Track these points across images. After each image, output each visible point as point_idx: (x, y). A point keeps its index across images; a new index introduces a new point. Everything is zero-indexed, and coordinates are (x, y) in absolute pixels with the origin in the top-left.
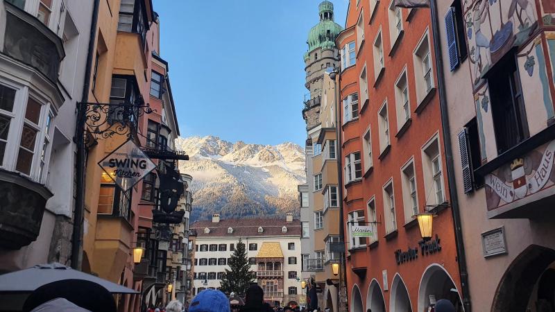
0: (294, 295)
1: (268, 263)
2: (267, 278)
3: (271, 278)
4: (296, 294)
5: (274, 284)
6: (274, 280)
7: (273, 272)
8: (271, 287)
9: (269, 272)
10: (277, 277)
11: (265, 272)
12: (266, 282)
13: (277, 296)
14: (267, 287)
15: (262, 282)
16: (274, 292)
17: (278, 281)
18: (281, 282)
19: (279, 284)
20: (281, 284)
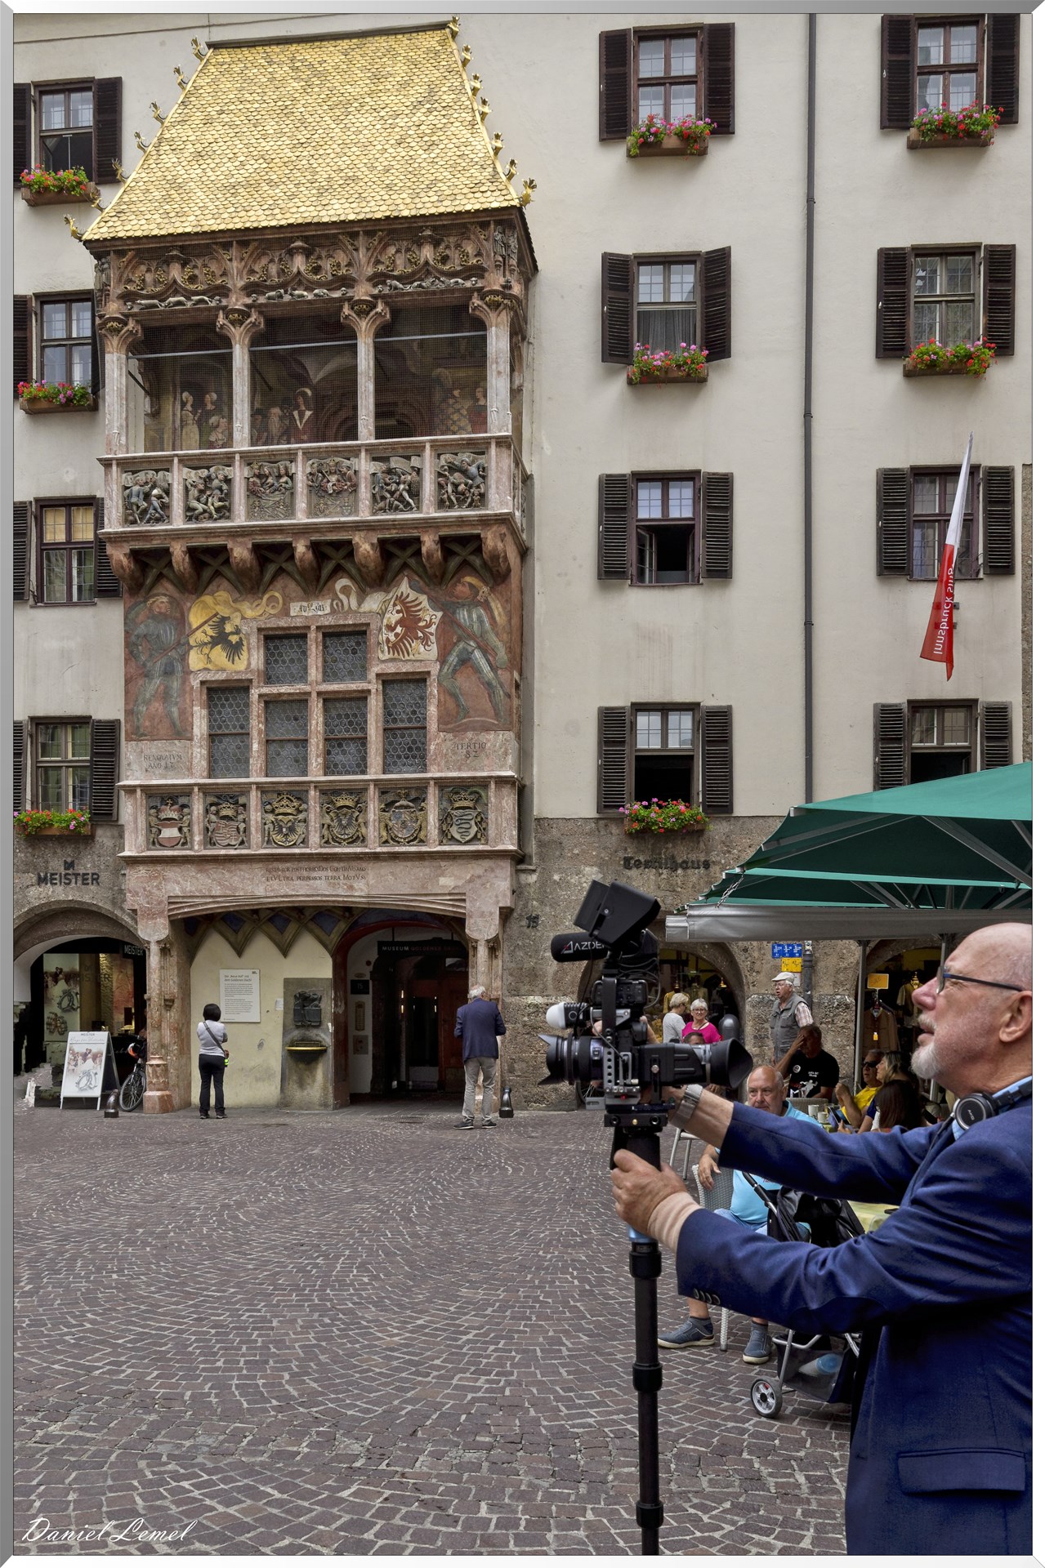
2: (273, 557)
3: (337, 559)
5: (382, 662)
6: (373, 602)
7: (365, 466)
8: (328, 700)
9: (301, 470)
10: (429, 542)
11: (239, 474)
12: (254, 640)
13: (415, 839)
14: (269, 702)
15: (199, 636)
16: (374, 772)
17: (431, 616)
18: (483, 633)
19: (453, 659)
20: (483, 663)
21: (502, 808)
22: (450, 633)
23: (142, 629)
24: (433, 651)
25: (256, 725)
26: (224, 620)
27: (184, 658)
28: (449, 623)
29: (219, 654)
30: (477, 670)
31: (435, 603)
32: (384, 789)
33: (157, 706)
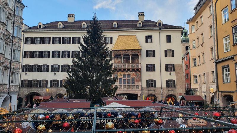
0: (152, 88)
1: (125, 56)
2: (124, 70)
3: (129, 70)
4: (155, 86)
5: (131, 77)
6: (131, 73)
7: (131, 65)
8: (128, 79)
9: (126, 65)
10: (135, 70)
11: (122, 65)
12: (123, 75)
13: (134, 89)
14: (124, 79)
15: (119, 75)
16: (131, 84)
17: (135, 74)
18: (139, 75)
19: (136, 77)
21: (140, 87)
22: (136, 75)
25: (123, 81)
28: (136, 74)
30: (138, 78)
32: (132, 85)
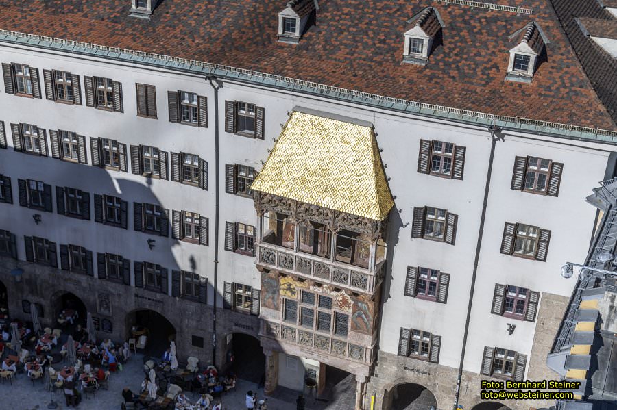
0: (422, 363)
5: (335, 309)
6: (334, 293)
8: (320, 313)
9: (312, 263)
11: (294, 259)
12: (299, 292)
13: (343, 353)
14: (302, 308)
15: (283, 287)
16: (331, 335)
17: (351, 302)
18: (365, 310)
19: (356, 314)
20: (365, 318)
21: (367, 354)
23: (266, 280)
24: (351, 311)
25: (298, 313)
26: (290, 285)
27: (278, 291)
28: (355, 306)
29: (288, 293)
30: (363, 319)
31: (352, 299)
32: (334, 339)
33: (270, 300)
